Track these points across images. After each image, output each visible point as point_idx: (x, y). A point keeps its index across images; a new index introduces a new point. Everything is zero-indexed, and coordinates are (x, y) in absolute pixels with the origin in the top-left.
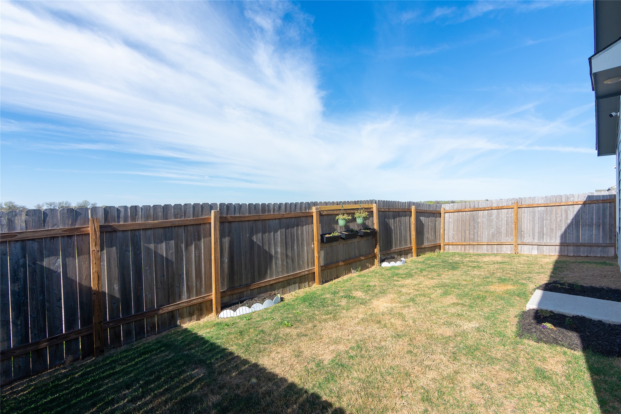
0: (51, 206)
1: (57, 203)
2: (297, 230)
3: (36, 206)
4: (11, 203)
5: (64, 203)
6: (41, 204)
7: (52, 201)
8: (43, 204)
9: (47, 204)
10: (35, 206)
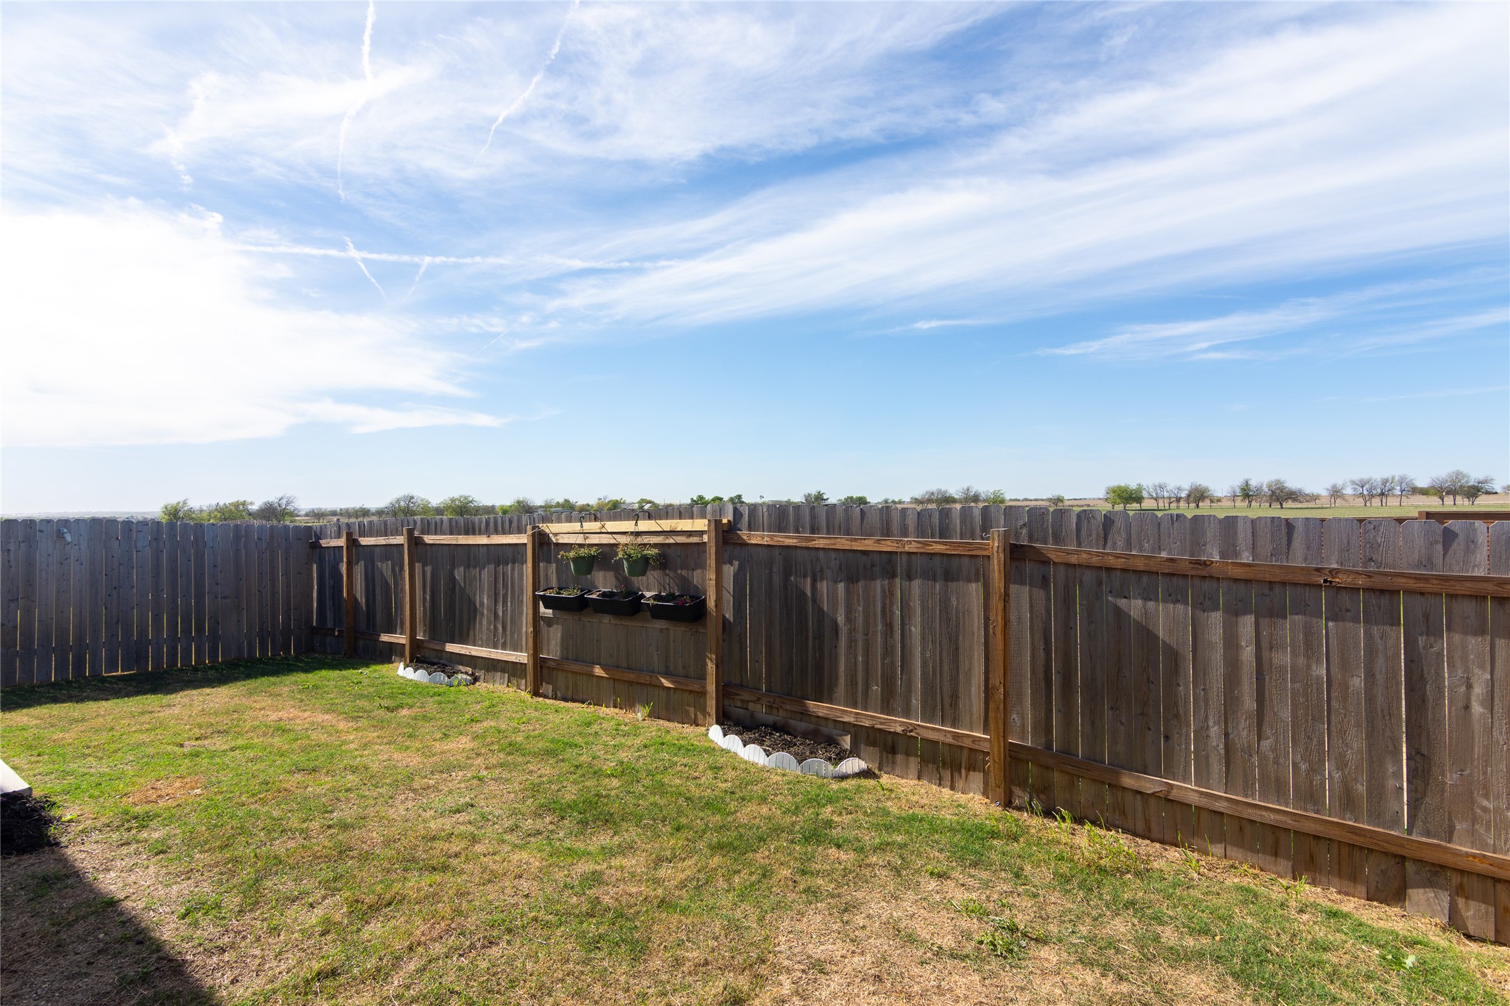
0: (1362, 487)
1: (1379, 479)
2: (513, 570)
3: (1329, 487)
4: (1278, 482)
5: (1397, 479)
6: (1339, 483)
7: (1365, 476)
8: (1344, 484)
9: (1353, 483)
10: (1328, 489)
